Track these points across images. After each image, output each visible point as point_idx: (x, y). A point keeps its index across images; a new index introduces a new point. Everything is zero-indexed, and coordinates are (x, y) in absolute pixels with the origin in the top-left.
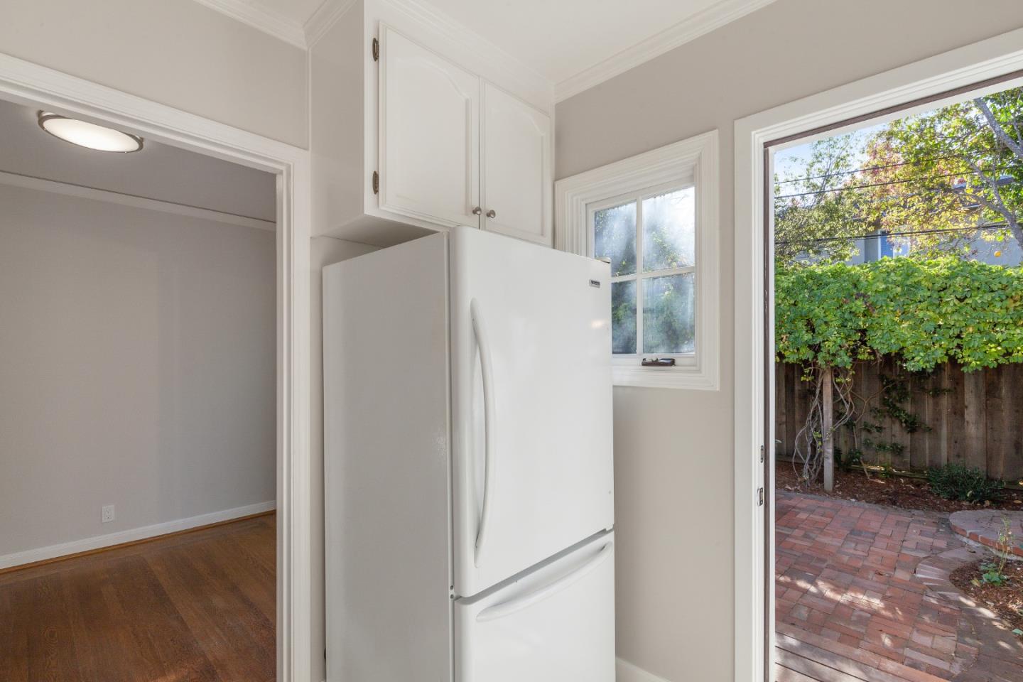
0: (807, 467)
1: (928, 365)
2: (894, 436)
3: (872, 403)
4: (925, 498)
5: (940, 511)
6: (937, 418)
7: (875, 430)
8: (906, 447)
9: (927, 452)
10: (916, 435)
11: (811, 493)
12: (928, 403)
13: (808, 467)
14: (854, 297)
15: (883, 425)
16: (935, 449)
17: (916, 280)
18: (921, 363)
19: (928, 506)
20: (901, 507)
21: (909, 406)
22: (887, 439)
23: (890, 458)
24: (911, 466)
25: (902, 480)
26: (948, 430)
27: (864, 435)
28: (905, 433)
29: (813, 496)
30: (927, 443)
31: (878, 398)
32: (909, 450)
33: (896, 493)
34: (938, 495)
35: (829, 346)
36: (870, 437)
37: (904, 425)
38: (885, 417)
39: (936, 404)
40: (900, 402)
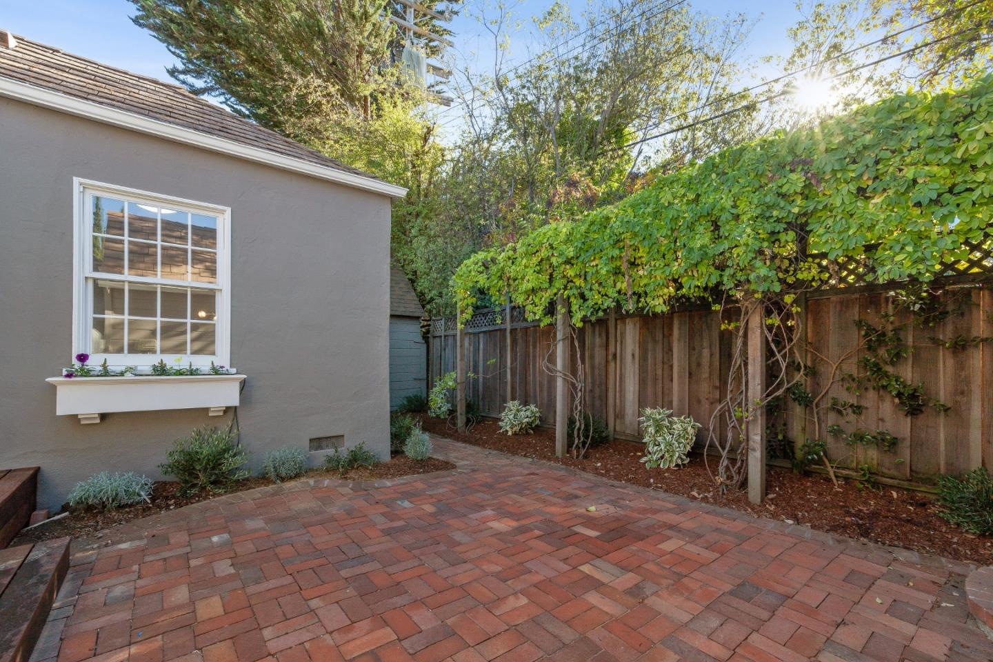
0: (724, 462)
1: (921, 267)
2: (882, 420)
3: (844, 367)
4: (928, 529)
5: (956, 556)
6: (962, 390)
7: (850, 410)
8: (904, 439)
9: (942, 448)
10: (921, 420)
11: (725, 505)
12: (945, 365)
13: (726, 463)
14: (788, 168)
15: (864, 403)
16: (959, 443)
17: (905, 115)
18: (907, 263)
19: (933, 544)
20: (876, 542)
21: (909, 369)
22: (869, 424)
23: (875, 457)
24: (911, 470)
25: (895, 495)
26: (983, 411)
27: (832, 418)
28: (901, 414)
29: (725, 510)
30: (941, 432)
31: (855, 360)
32: (908, 443)
33: (874, 515)
34: (958, 525)
35: (738, 255)
36: (842, 422)
37: (897, 400)
38: (866, 389)
39: (961, 366)
40: (893, 363)
